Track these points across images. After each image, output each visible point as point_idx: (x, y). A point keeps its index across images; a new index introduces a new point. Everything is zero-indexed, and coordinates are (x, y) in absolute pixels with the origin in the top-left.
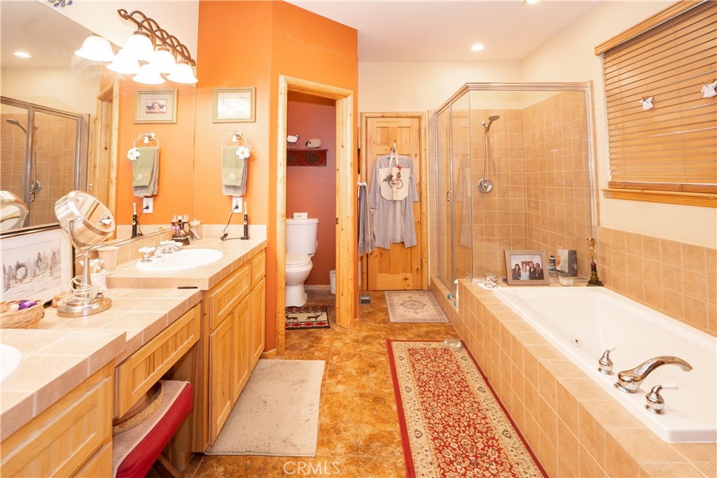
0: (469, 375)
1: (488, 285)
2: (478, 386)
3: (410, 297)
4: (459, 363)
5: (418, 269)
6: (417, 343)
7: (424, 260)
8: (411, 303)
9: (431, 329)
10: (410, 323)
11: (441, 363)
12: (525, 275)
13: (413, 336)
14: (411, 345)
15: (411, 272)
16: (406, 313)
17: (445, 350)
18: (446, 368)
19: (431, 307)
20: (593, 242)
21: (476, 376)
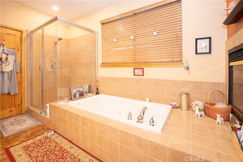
0: (63, 144)
1: (65, 103)
2: (69, 147)
3: (15, 119)
4: (55, 141)
5: (19, 105)
6: (28, 142)
7: (23, 100)
8: (17, 122)
9: (33, 131)
10: (19, 133)
11: (46, 145)
12: (78, 95)
13: (24, 139)
14: (24, 144)
15: (15, 107)
16: (15, 128)
17: (46, 137)
18: (50, 147)
19: (30, 120)
20: (97, 81)
21: (66, 143)
